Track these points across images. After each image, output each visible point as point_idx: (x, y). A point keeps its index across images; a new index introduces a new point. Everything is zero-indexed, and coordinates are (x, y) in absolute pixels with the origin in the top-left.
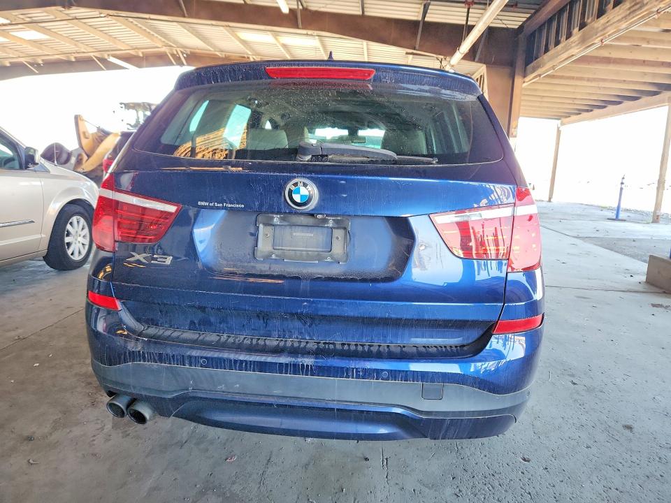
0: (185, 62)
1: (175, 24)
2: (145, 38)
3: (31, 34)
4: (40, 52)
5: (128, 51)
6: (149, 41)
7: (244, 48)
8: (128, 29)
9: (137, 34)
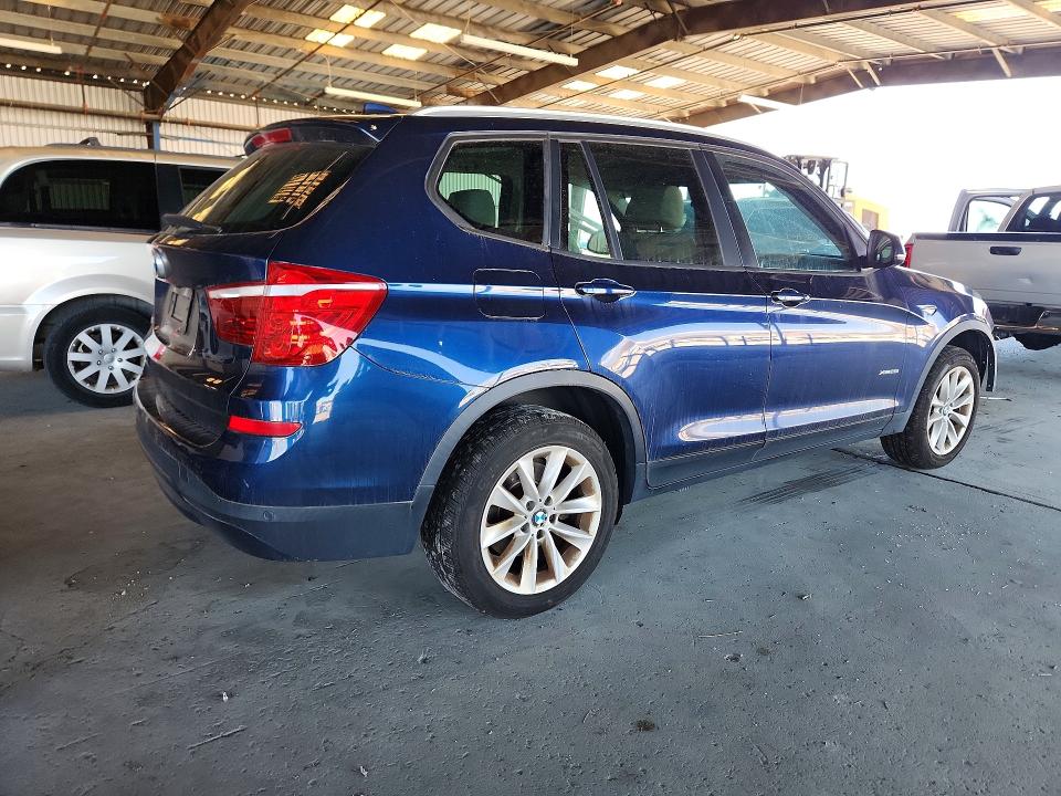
0: (877, 82)
1: (839, 24)
2: (810, 56)
3: (665, 82)
4: (683, 102)
5: (791, 80)
6: (817, 58)
7: (977, 38)
8: (781, 49)
9: (796, 53)
